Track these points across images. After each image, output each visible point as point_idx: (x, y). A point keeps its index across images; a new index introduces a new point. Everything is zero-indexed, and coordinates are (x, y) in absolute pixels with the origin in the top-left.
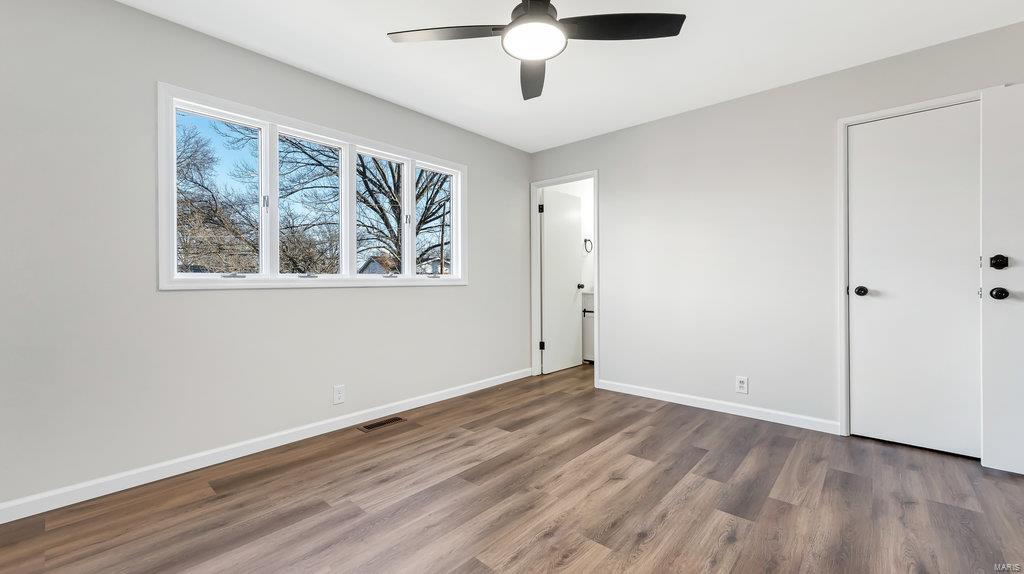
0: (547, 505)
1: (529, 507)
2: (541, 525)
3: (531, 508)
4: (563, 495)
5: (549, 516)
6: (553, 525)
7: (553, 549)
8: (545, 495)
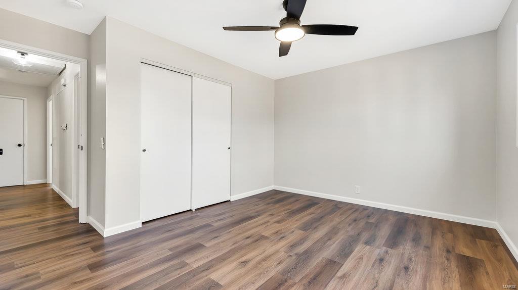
0: (283, 248)
1: (293, 246)
2: (286, 240)
3: (291, 246)
4: (277, 251)
5: (283, 243)
6: (281, 240)
7: (281, 234)
8: (286, 252)
